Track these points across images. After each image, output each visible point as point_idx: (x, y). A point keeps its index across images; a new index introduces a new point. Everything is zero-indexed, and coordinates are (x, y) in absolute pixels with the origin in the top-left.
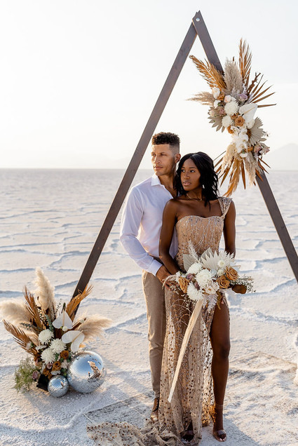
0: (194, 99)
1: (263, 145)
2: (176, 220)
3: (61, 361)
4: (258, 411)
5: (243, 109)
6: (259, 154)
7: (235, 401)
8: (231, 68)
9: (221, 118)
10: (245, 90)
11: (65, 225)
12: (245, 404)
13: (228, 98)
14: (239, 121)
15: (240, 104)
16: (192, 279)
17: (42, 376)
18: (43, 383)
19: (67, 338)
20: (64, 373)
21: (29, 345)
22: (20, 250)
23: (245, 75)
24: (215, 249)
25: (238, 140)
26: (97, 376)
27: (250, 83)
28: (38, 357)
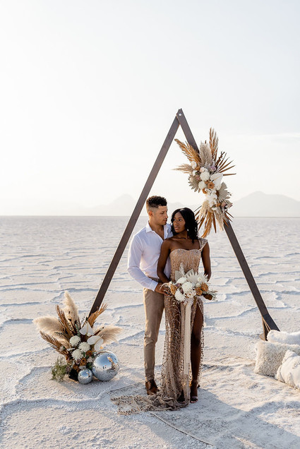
0: (178, 169)
1: (228, 202)
2: (169, 251)
3: (87, 358)
4: (229, 387)
5: (213, 177)
6: (225, 208)
7: (213, 383)
8: (204, 149)
9: (198, 183)
10: (214, 164)
11: (55, 268)
12: (219, 384)
13: (202, 169)
14: (211, 185)
15: (211, 173)
16: (179, 287)
17: (73, 370)
18: (74, 375)
19: (91, 341)
20: (89, 366)
21: (62, 348)
22: (22, 288)
23: (214, 153)
24: (196, 271)
25: (211, 198)
26: (113, 368)
27: (217, 159)
28: (69, 356)
